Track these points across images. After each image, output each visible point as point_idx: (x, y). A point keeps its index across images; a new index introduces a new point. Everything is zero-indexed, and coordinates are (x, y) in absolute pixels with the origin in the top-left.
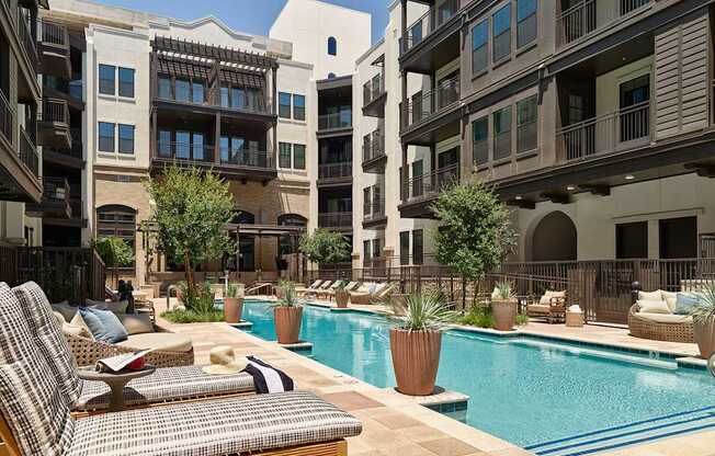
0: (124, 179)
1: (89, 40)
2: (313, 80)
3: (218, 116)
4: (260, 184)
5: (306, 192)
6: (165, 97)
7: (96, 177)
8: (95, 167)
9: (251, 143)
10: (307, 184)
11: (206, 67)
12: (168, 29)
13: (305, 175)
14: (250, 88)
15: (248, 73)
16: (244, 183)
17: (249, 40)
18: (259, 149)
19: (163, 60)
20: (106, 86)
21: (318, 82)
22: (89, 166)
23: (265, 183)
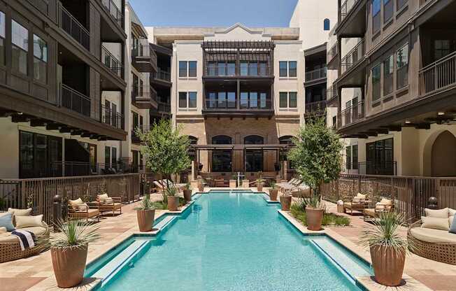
0: (191, 121)
1: (174, 50)
2: (302, 50)
3: (238, 81)
4: (266, 119)
5: (297, 122)
6: (212, 75)
7: (177, 121)
8: (177, 116)
9: (262, 94)
10: (298, 116)
11: (234, 53)
12: (214, 36)
13: (297, 111)
14: (260, 62)
15: (259, 53)
16: (257, 119)
17: (260, 33)
18: (267, 98)
19: (211, 53)
20: (182, 73)
21: (305, 51)
22: (174, 117)
23: (270, 118)
